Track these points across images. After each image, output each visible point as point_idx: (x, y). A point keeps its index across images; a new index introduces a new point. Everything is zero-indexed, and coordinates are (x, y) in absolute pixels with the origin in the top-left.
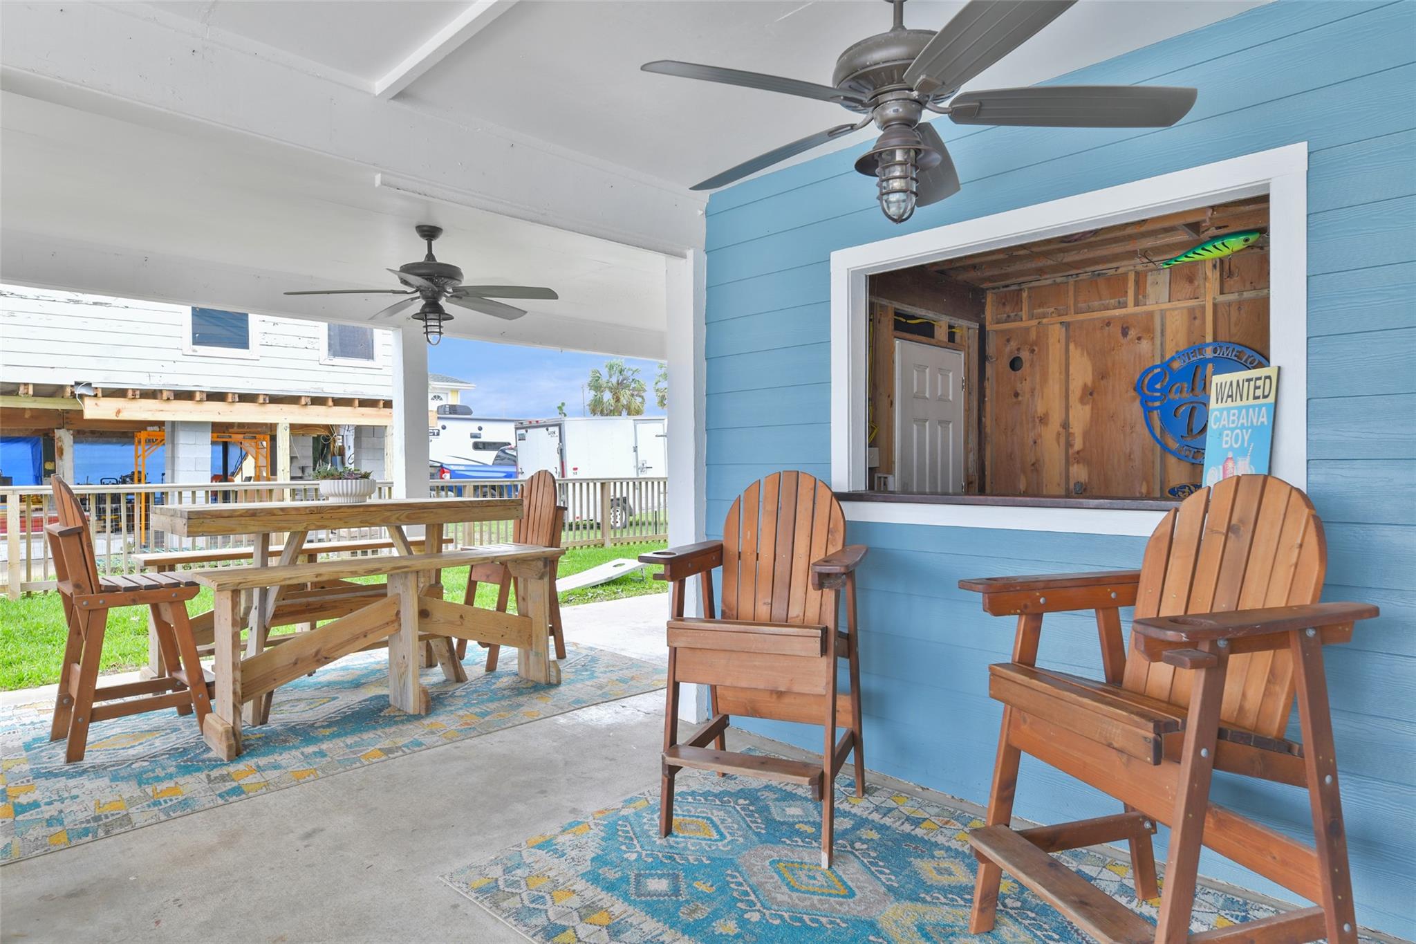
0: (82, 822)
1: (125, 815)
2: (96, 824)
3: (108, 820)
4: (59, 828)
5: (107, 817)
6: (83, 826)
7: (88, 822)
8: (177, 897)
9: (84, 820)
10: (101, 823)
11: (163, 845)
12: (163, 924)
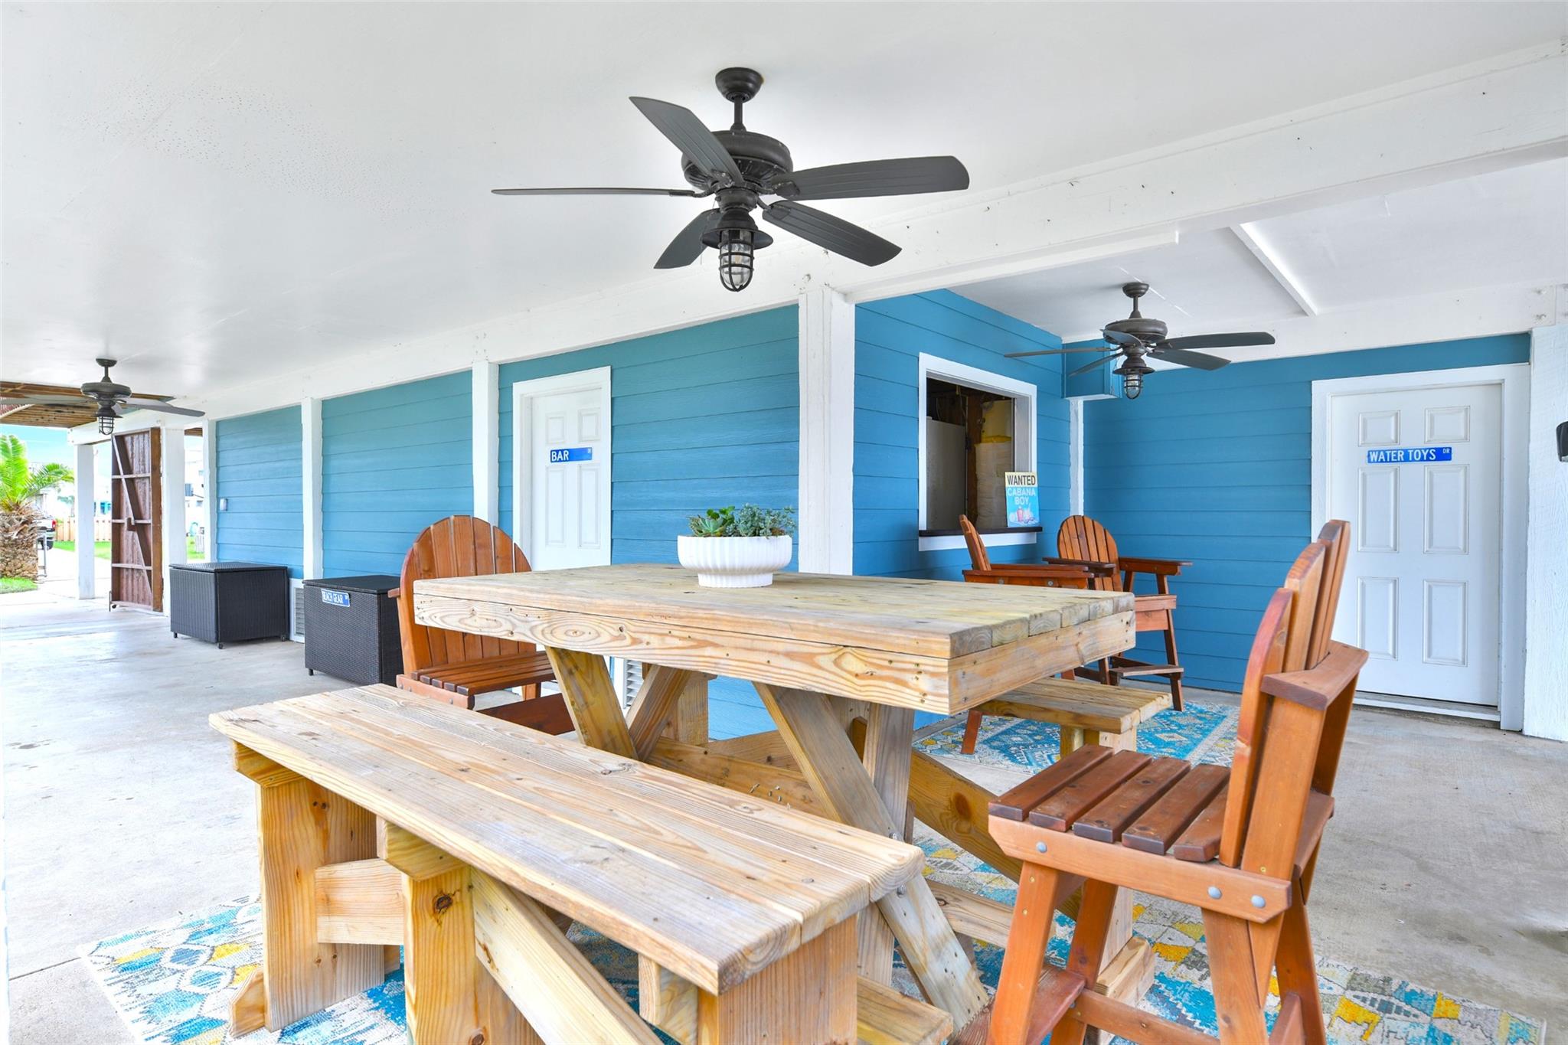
0: (1407, 1014)
1: (1353, 989)
2: (1393, 1000)
3: (1375, 996)
4: (1438, 1023)
5: (1373, 1000)
6: (1407, 1008)
7: (1399, 1010)
8: (1381, 890)
9: (1402, 1016)
10: (1385, 998)
11: (1348, 934)
12: (1406, 882)
